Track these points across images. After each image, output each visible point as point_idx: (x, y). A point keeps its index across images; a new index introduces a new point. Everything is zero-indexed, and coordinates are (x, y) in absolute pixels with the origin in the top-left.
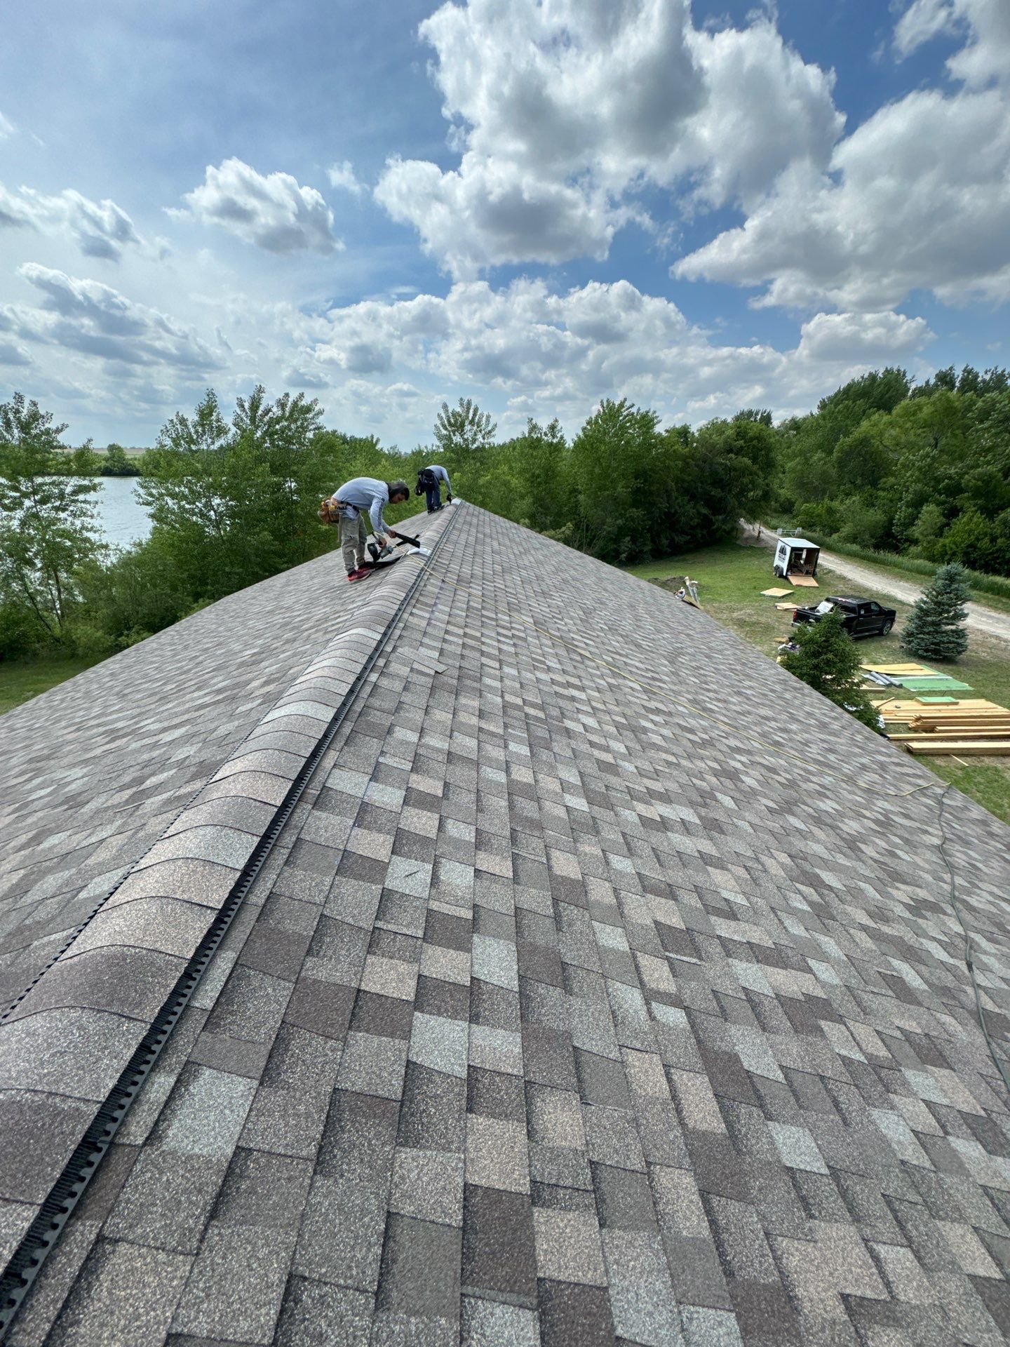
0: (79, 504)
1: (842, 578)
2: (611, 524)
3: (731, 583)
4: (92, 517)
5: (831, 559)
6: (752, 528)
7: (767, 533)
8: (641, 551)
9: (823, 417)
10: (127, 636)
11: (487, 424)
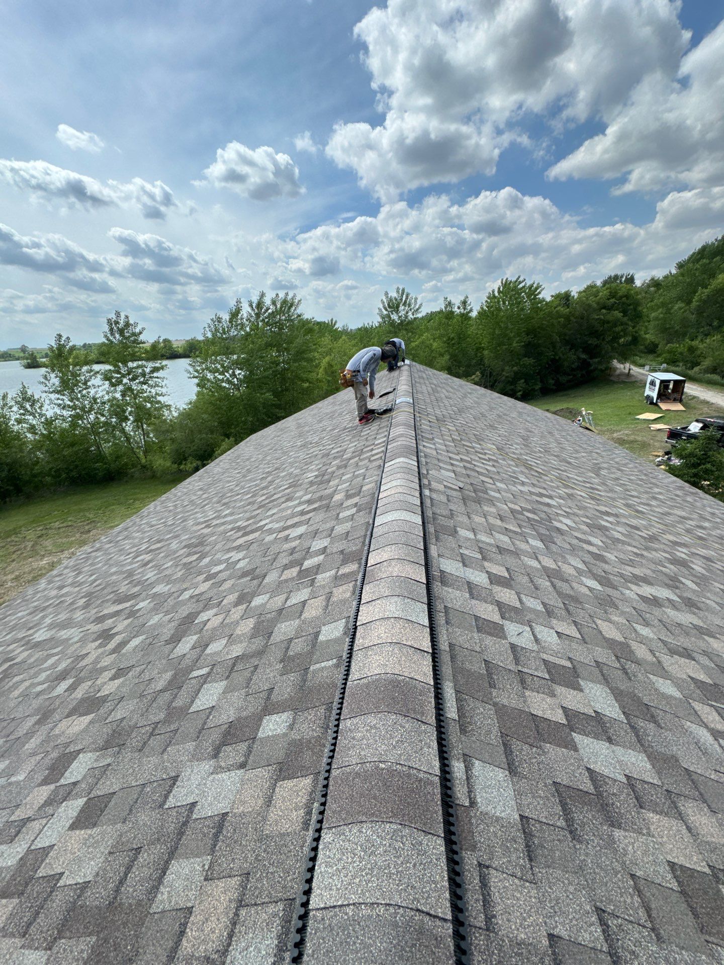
0: (154, 379)
1: (706, 403)
2: (508, 372)
3: (609, 411)
4: (162, 387)
5: (694, 387)
6: (622, 367)
7: (636, 370)
8: (534, 390)
9: (682, 275)
10: (185, 464)
11: (416, 304)
